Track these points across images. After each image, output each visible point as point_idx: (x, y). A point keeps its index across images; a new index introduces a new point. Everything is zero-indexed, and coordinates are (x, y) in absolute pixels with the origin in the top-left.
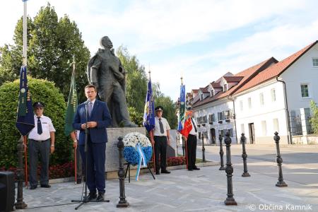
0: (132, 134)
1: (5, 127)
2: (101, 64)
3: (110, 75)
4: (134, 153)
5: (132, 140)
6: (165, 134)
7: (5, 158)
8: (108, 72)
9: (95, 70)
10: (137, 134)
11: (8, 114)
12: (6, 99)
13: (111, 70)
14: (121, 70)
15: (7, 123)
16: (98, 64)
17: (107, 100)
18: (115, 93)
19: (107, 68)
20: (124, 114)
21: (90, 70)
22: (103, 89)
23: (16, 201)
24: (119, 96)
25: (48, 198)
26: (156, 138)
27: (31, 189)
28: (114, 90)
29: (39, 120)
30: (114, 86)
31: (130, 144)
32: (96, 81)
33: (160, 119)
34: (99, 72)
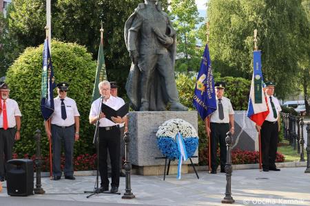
0: (172, 121)
1: (27, 107)
2: (141, 26)
3: (154, 40)
4: (171, 145)
5: (171, 129)
6: (226, 120)
7: (28, 143)
8: (150, 36)
9: (134, 34)
10: (178, 121)
11: (30, 92)
12: (28, 73)
14: (168, 32)
15: (30, 103)
16: (138, 25)
17: (149, 74)
18: (160, 63)
19: (150, 31)
20: (170, 93)
21: (127, 32)
22: (143, 59)
23: (35, 187)
24: (164, 68)
25: (67, 188)
26: (213, 125)
27: (55, 179)
28: (158, 60)
29: (63, 103)
30: (158, 55)
31: (167, 134)
32: (134, 48)
33: (220, 100)
34: (140, 36)
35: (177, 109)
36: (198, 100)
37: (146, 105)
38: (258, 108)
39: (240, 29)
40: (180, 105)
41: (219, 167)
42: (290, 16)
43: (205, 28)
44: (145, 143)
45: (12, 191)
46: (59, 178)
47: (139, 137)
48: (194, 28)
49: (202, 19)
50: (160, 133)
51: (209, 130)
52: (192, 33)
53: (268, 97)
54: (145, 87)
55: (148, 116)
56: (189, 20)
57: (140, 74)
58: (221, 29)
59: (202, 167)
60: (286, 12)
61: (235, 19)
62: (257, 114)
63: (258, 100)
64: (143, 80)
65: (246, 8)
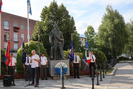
0: (60, 63)
2: (53, 36)
4: (58, 70)
5: (59, 65)
6: (78, 62)
9: (51, 38)
10: (61, 63)
13: (57, 38)
14: (61, 37)
20: (61, 55)
22: (54, 45)
26: (74, 64)
29: (28, 59)
30: (58, 44)
31: (58, 67)
32: (51, 42)
33: (76, 56)
34: (53, 38)
35: (63, 59)
36: (70, 57)
37: (55, 58)
38: (88, 59)
39: (107, 36)
40: (65, 58)
41: (77, 76)
42: (121, 32)
43: (97, 36)
44: (53, 70)
45: (4, 85)
46: (27, 80)
47: (51, 68)
48: (94, 36)
49: (96, 34)
50: (56, 67)
51: (73, 65)
52: (93, 38)
53: (91, 55)
54: (55, 53)
55: (54, 62)
56: (92, 34)
57: (54, 49)
58: (102, 36)
59: (71, 77)
60: (120, 30)
61: (105, 33)
62: (88, 60)
63: (88, 56)
64: (54, 51)
65: (108, 30)
